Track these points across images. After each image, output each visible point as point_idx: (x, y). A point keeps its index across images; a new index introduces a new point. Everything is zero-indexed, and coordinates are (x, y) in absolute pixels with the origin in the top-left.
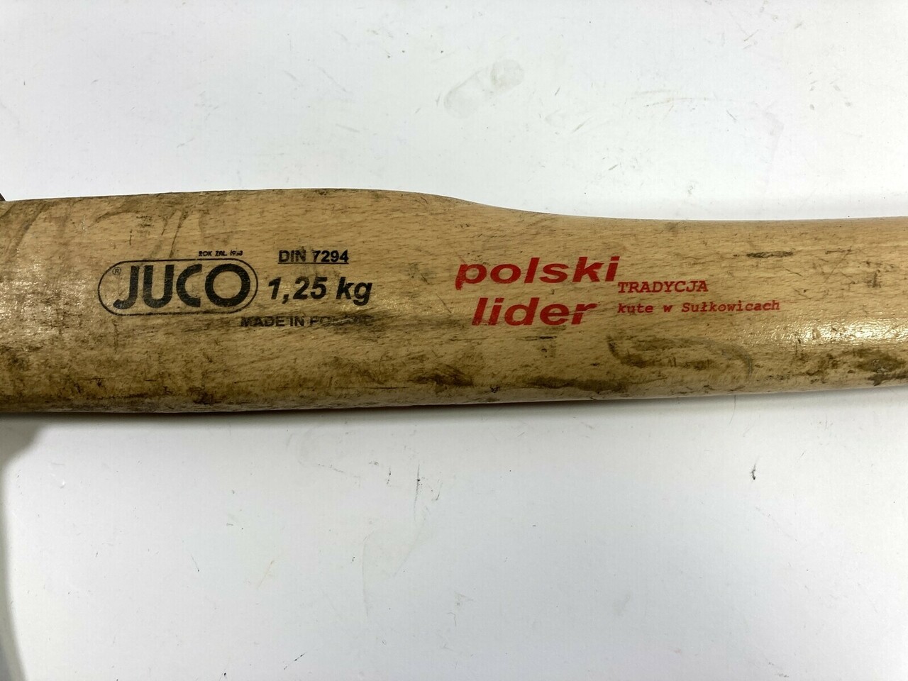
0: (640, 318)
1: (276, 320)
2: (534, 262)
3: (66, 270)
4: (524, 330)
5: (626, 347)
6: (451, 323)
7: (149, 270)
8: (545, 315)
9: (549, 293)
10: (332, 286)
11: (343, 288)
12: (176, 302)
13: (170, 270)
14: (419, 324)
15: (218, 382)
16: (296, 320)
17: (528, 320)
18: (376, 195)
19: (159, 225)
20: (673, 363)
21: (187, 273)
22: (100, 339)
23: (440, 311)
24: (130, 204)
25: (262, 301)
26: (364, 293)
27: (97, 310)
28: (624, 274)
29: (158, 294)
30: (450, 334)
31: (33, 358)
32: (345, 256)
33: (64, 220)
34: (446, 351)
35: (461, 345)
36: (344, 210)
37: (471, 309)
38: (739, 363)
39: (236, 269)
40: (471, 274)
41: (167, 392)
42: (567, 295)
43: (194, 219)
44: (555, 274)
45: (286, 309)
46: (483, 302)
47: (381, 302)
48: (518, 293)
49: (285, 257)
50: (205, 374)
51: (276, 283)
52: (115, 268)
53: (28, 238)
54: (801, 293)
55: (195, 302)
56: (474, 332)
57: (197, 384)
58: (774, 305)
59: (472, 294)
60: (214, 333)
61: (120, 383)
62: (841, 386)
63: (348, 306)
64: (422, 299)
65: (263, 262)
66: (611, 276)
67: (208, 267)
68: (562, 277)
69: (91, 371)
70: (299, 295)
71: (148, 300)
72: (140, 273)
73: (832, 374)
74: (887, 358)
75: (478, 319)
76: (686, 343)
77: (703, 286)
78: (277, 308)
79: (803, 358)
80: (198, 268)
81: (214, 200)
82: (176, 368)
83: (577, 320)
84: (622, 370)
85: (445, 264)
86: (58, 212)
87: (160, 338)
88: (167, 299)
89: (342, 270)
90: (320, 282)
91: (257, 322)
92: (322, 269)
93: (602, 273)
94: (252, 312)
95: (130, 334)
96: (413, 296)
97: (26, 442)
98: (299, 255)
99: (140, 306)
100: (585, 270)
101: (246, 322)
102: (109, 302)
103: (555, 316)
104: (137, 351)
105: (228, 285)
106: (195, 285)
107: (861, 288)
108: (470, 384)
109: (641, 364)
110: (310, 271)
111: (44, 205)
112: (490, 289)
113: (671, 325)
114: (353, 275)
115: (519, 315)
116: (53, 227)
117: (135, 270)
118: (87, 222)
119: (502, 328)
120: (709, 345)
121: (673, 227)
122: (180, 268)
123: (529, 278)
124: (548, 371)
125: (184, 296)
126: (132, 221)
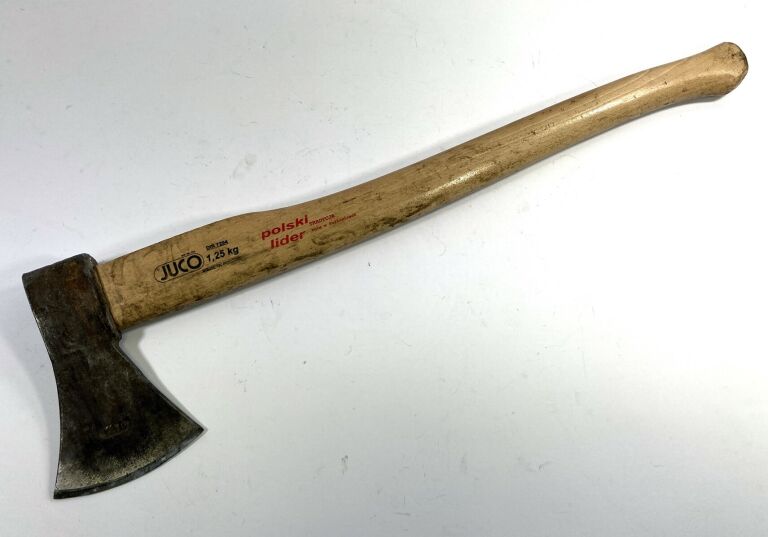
0: (320, 231)
1: (213, 267)
2: (283, 225)
3: (141, 275)
4: (288, 245)
5: (318, 240)
6: (266, 250)
7: (168, 266)
8: (292, 239)
9: (290, 233)
10: (226, 252)
11: (229, 251)
12: (180, 273)
13: (175, 264)
14: (256, 254)
15: (202, 292)
16: (219, 265)
17: (287, 242)
18: (228, 220)
19: (165, 252)
20: (332, 240)
21: (180, 263)
22: (161, 291)
23: (261, 248)
24: (152, 248)
25: (206, 263)
26: (236, 251)
27: (157, 284)
28: (310, 220)
29: (174, 272)
30: (266, 254)
31: (142, 305)
32: (226, 242)
33: (133, 260)
34: (267, 259)
35: (270, 256)
36: (220, 228)
37: (270, 245)
38: (351, 234)
39: (195, 256)
40: (266, 234)
41: (186, 300)
42: (296, 231)
43: (175, 246)
44: (291, 226)
45: (214, 263)
46: (272, 241)
47: (242, 252)
48: (281, 235)
49: (208, 248)
50: (197, 291)
51: (209, 257)
52: (157, 269)
53: (124, 269)
54: (361, 209)
55: (186, 270)
56: (273, 251)
57: (195, 294)
58: (355, 215)
59: (268, 241)
60: (196, 277)
61: (172, 303)
62: (383, 232)
63: (233, 256)
64: (254, 246)
65: (202, 252)
66: (306, 221)
67: (186, 259)
68: (293, 227)
69: (162, 302)
70: (217, 258)
71: (171, 274)
72: (166, 268)
73: (379, 228)
74: (391, 219)
75: (273, 246)
76: (334, 234)
77: (333, 216)
78: (212, 264)
79: (368, 227)
80: (183, 261)
81: (178, 239)
82: (188, 291)
83: (301, 237)
84: (319, 247)
85: (257, 234)
86: (131, 258)
87: (180, 284)
88: (177, 272)
89: (228, 246)
90: (222, 252)
91: (208, 270)
92: (221, 248)
93: (304, 221)
94: (205, 267)
95: (170, 287)
96: (251, 246)
97: (140, 336)
98: (212, 246)
99: (170, 277)
100: (299, 222)
101: (204, 271)
102: (159, 279)
103: (295, 238)
104: (174, 290)
105: (194, 262)
106: (184, 265)
107: (376, 202)
108: (277, 266)
109: (324, 244)
110: (218, 250)
111: (124, 258)
112: (273, 237)
113: (328, 230)
114: (231, 246)
115: (284, 241)
116: (131, 263)
117: (163, 268)
118: (141, 259)
119: (281, 247)
120: (340, 232)
121: (320, 201)
122: (177, 262)
123: (284, 230)
124: (298, 255)
125: (182, 270)
126: (155, 253)
